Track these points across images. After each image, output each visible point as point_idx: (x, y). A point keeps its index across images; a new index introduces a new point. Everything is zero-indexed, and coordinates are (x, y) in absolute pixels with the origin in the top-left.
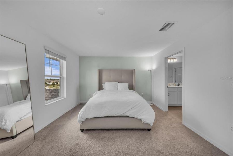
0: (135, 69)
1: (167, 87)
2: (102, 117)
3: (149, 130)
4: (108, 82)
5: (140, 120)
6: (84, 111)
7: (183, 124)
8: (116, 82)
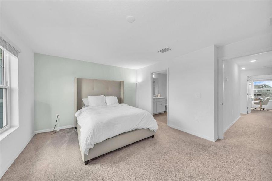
0: (123, 81)
1: (153, 98)
2: (115, 136)
3: (153, 137)
4: (92, 95)
5: (148, 129)
6: (92, 135)
7: (168, 126)
8: (102, 95)
